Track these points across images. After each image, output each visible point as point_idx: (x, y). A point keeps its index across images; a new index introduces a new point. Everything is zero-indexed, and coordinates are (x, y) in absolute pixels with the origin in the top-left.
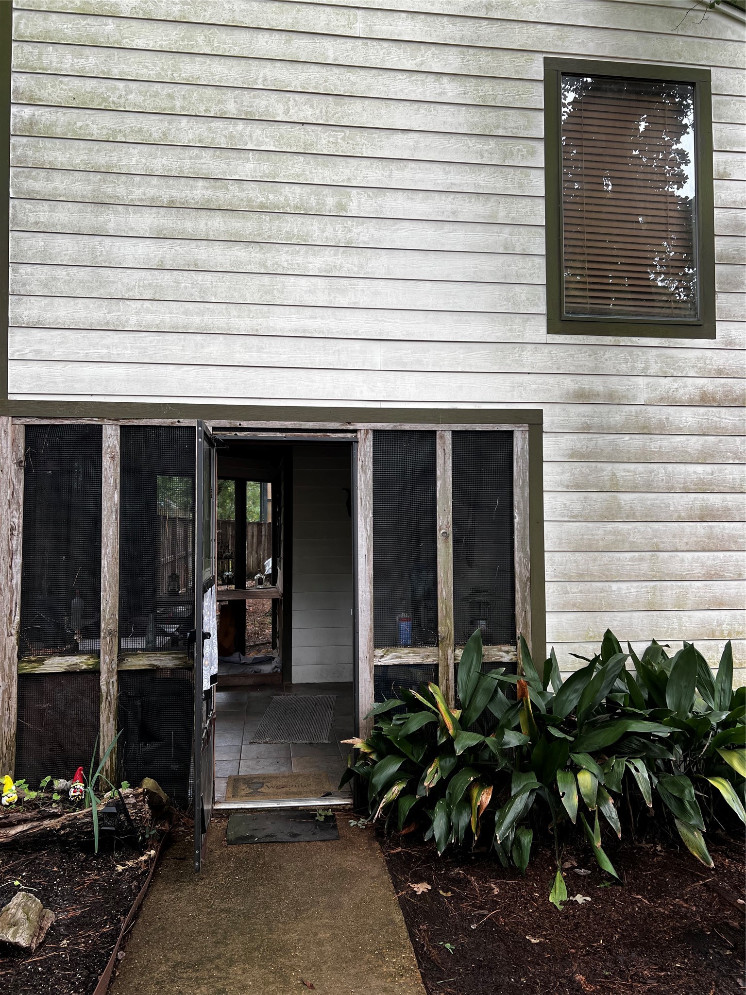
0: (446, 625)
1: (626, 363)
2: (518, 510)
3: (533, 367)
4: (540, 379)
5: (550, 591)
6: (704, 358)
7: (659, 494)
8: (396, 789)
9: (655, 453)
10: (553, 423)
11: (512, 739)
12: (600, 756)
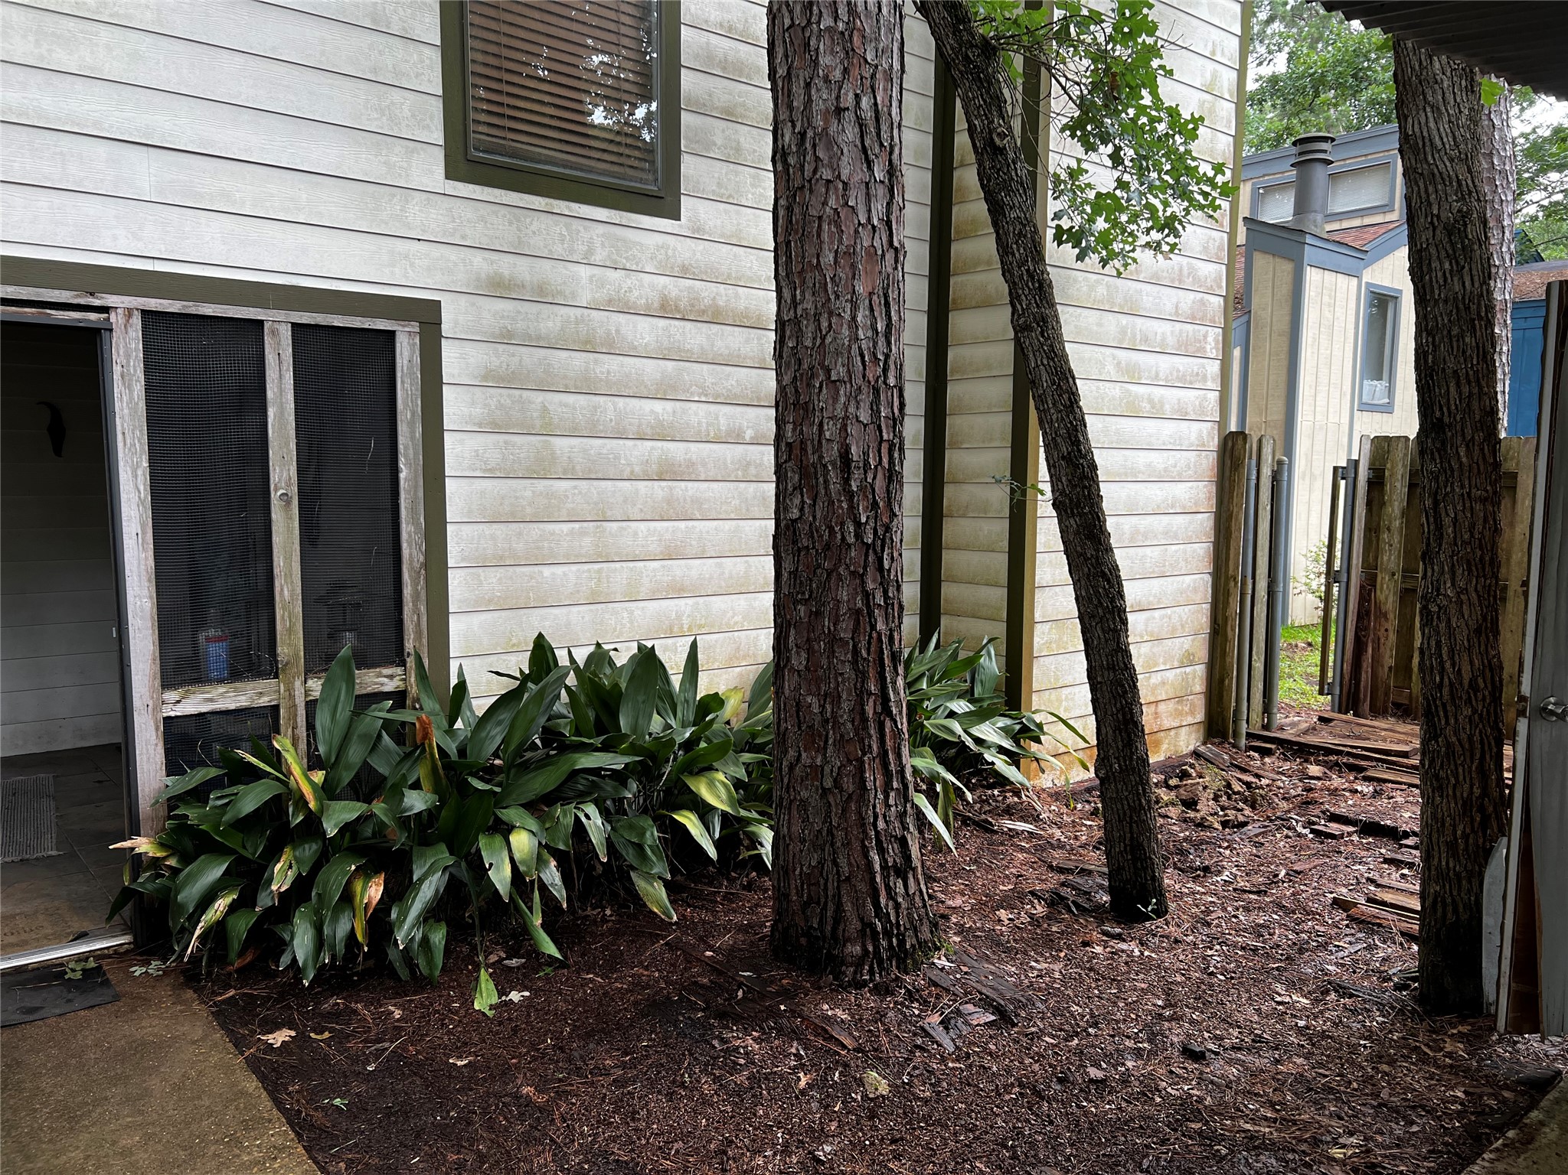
0: (290, 641)
1: (562, 241)
2: (406, 459)
3: (423, 231)
4: (437, 251)
5: (456, 582)
6: (664, 247)
7: (606, 441)
8: (221, 904)
9: (601, 380)
10: (456, 323)
11: (417, 802)
12: (538, 807)
